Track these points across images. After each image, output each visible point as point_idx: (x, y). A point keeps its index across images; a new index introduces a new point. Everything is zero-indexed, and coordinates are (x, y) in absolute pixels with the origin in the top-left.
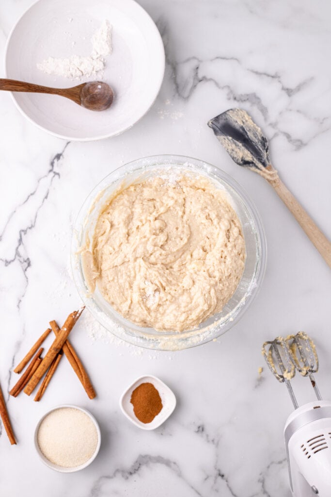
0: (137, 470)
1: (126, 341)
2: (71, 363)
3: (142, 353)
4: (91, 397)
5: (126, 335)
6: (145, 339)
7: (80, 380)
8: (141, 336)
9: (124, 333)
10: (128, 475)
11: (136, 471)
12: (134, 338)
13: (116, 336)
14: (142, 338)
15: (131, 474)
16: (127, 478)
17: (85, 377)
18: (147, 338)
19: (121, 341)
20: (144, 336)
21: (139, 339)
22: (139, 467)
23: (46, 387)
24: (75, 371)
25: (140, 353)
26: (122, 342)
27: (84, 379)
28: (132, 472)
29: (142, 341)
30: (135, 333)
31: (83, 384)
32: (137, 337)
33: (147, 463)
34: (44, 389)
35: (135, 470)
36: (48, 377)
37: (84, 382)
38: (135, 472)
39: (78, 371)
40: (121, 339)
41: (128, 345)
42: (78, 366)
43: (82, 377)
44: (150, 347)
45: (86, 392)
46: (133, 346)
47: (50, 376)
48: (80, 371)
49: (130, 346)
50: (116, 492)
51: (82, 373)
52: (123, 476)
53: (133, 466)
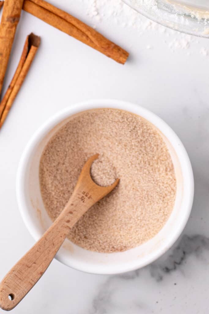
0: (180, 264)
1: (158, 23)
2: (55, 26)
3: (188, 43)
4: (121, 59)
5: (157, 11)
6: (195, 18)
7: (88, 44)
8: (187, 13)
9: (155, 8)
10: (162, 273)
11: (177, 265)
12: (172, 16)
13: (138, 12)
14: (189, 16)
15: (167, 270)
16: (160, 279)
17: (92, 35)
18: (198, 16)
19: (148, 21)
20: (193, 14)
21: (182, 18)
22: (182, 259)
23: (10, 109)
24: (71, 34)
25: (184, 44)
26: (151, 23)
27: (93, 39)
28: (170, 266)
29: (187, 22)
30: (175, 8)
31: (95, 47)
32: (179, 15)
33: (197, 251)
34: (5, 112)
35: (175, 263)
36: (13, 88)
37: (96, 43)
38: (175, 268)
39: (75, 31)
40: (149, 18)
41: (162, 29)
42: (69, 23)
43: (87, 37)
44: (203, 33)
45: (109, 56)
46: (172, 32)
47: (16, 88)
48: (78, 29)
49: (165, 31)
50: (140, 306)
51: (84, 30)
52: (153, 275)
53: (171, 256)
